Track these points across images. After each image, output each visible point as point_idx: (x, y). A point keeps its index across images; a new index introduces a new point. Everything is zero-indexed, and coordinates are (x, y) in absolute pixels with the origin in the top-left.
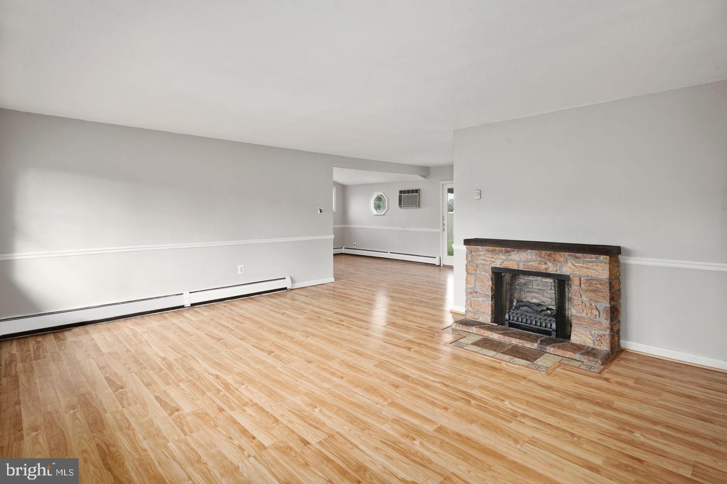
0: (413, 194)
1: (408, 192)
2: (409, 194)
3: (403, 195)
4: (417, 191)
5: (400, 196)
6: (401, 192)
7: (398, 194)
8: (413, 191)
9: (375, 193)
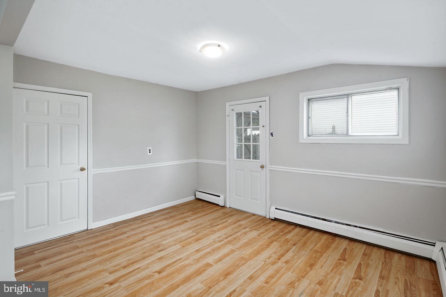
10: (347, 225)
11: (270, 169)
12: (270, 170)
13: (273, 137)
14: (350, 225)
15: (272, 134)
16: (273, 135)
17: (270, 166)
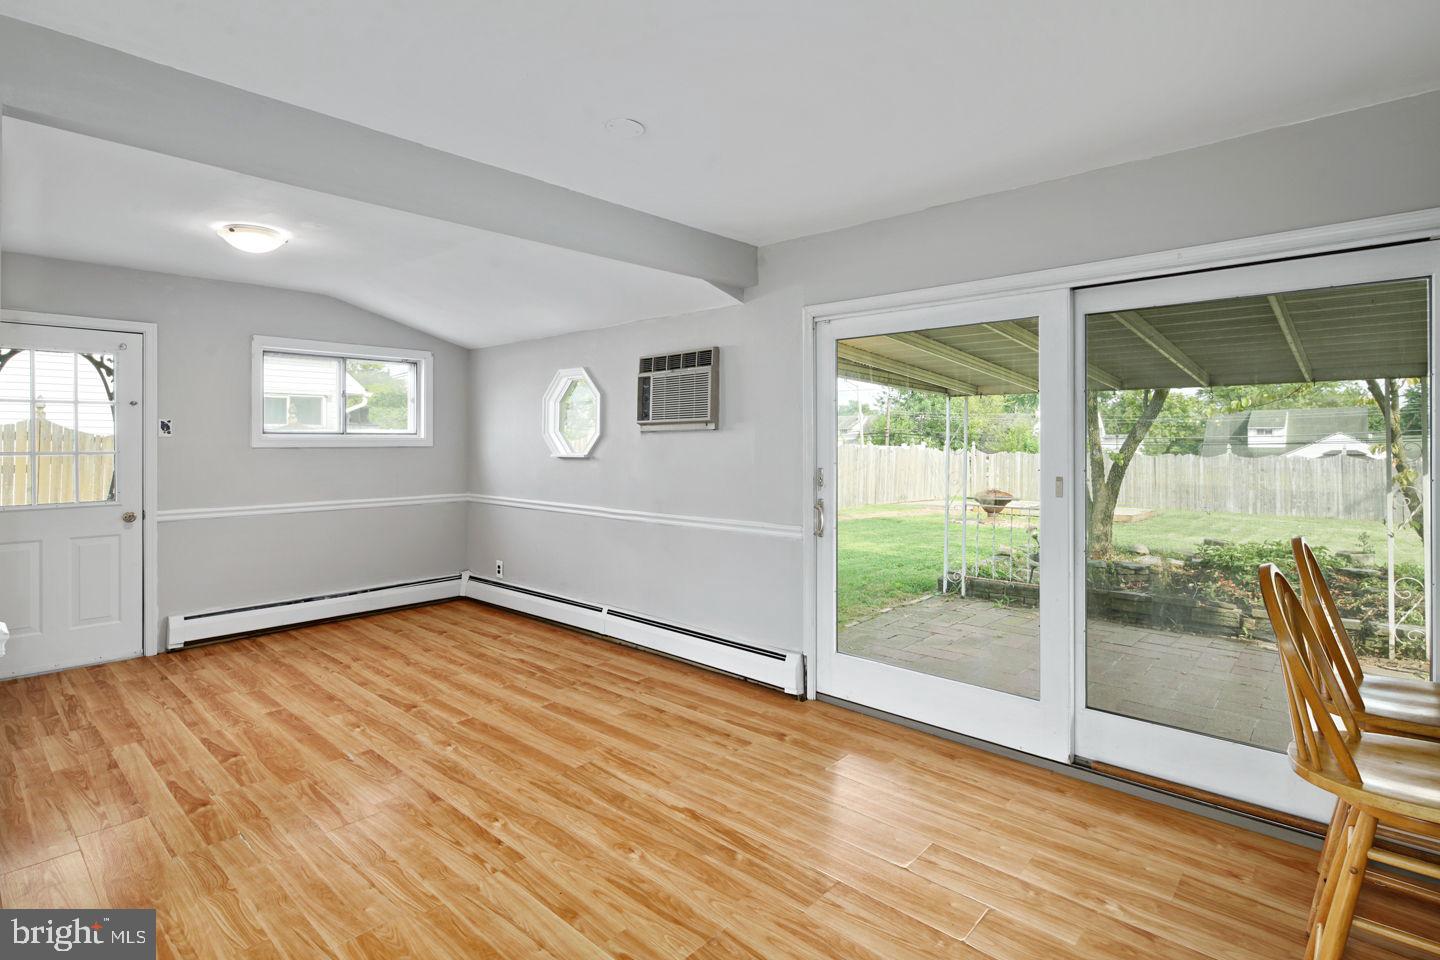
0: (690, 371)
1: (674, 362)
2: (678, 373)
3: (653, 375)
4: (705, 357)
5: (644, 383)
6: (646, 364)
7: (634, 373)
8: (689, 359)
9: (562, 372)
10: (351, 594)
11: (160, 519)
12: (159, 522)
13: (169, 433)
14: (355, 593)
15: (165, 427)
16: (168, 428)
17: (159, 512)
